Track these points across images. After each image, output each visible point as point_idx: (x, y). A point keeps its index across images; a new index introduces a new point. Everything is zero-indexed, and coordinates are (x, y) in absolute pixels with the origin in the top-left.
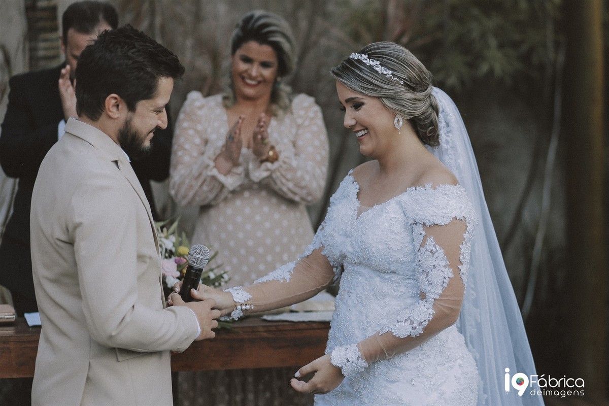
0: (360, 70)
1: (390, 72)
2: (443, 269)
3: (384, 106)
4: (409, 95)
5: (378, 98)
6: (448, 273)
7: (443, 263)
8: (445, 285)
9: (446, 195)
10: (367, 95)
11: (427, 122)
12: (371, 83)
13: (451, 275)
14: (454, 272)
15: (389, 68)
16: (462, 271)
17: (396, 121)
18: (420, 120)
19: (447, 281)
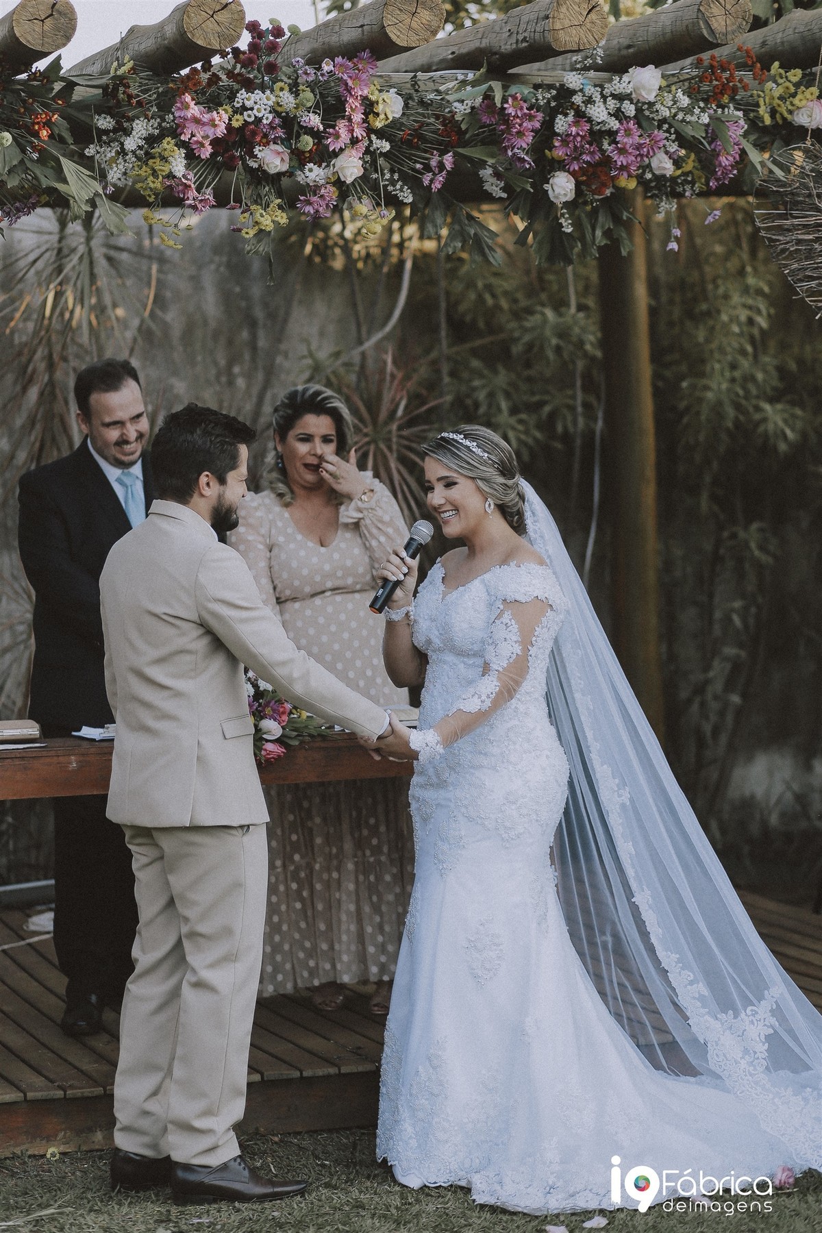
0: (458, 449)
1: (486, 455)
2: (514, 644)
3: (478, 488)
4: (501, 480)
5: (473, 478)
6: (518, 649)
7: (515, 638)
8: (511, 660)
9: (530, 573)
10: (462, 474)
11: (515, 509)
12: (469, 463)
13: (520, 653)
14: (523, 650)
15: (485, 451)
16: (530, 653)
17: (487, 506)
18: (508, 507)
19: (514, 656)
